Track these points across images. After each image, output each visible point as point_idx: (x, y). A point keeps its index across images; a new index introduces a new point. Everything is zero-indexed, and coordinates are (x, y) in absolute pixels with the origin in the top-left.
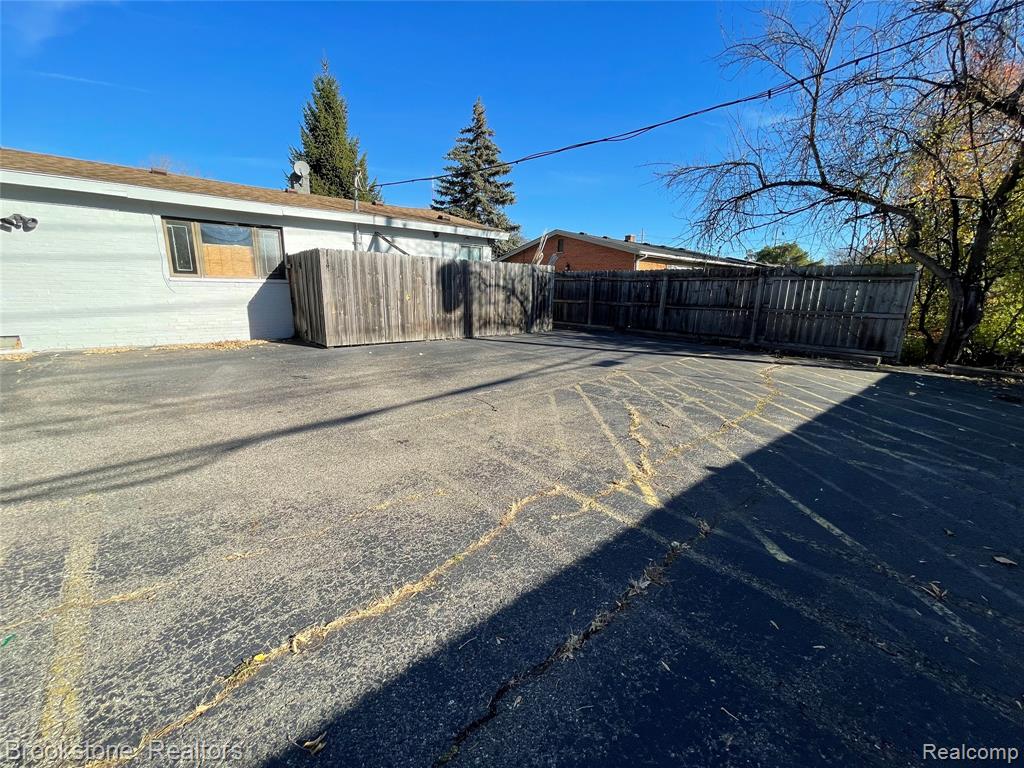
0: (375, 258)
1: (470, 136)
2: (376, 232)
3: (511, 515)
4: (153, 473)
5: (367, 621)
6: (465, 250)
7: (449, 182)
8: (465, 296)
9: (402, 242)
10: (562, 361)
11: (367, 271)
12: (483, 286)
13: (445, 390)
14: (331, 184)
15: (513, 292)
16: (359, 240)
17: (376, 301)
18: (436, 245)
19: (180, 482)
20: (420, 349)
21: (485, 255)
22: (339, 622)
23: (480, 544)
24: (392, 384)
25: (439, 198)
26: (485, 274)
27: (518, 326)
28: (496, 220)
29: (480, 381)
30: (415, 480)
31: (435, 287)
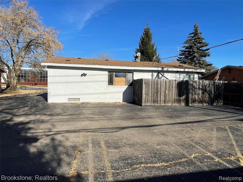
0: (158, 81)
1: (193, 35)
2: (158, 72)
3: (192, 157)
4: (109, 131)
5: (155, 167)
6: (188, 76)
7: (184, 51)
8: (187, 92)
9: (166, 75)
10: (223, 117)
11: (155, 84)
12: (193, 89)
13: (177, 122)
14: (146, 57)
15: (206, 90)
16: (153, 75)
17: (157, 93)
18: (177, 75)
19: (115, 134)
20: (170, 109)
21: (195, 77)
22: (149, 165)
23: (182, 160)
24: (160, 118)
25: (180, 57)
26: (194, 84)
27: (207, 103)
28: (202, 62)
29: (189, 121)
30: (166, 144)
31: (176, 89)
